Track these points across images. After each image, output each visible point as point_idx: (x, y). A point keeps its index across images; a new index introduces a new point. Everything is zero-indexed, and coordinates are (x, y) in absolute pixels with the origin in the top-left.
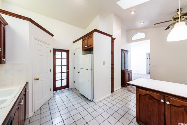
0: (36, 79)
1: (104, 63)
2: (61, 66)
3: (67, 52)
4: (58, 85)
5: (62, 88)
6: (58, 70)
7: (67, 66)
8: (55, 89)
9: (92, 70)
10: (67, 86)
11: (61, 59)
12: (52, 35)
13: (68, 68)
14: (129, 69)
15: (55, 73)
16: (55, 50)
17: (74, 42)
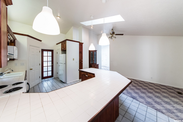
0: (31, 69)
1: (74, 59)
2: (48, 61)
3: (52, 51)
4: (45, 75)
5: (48, 77)
6: (45, 64)
7: (52, 61)
8: (43, 78)
9: (66, 64)
10: (52, 76)
11: (48, 56)
12: (41, 41)
13: (52, 63)
14: (97, 64)
15: (43, 67)
16: (43, 50)
17: (57, 44)
